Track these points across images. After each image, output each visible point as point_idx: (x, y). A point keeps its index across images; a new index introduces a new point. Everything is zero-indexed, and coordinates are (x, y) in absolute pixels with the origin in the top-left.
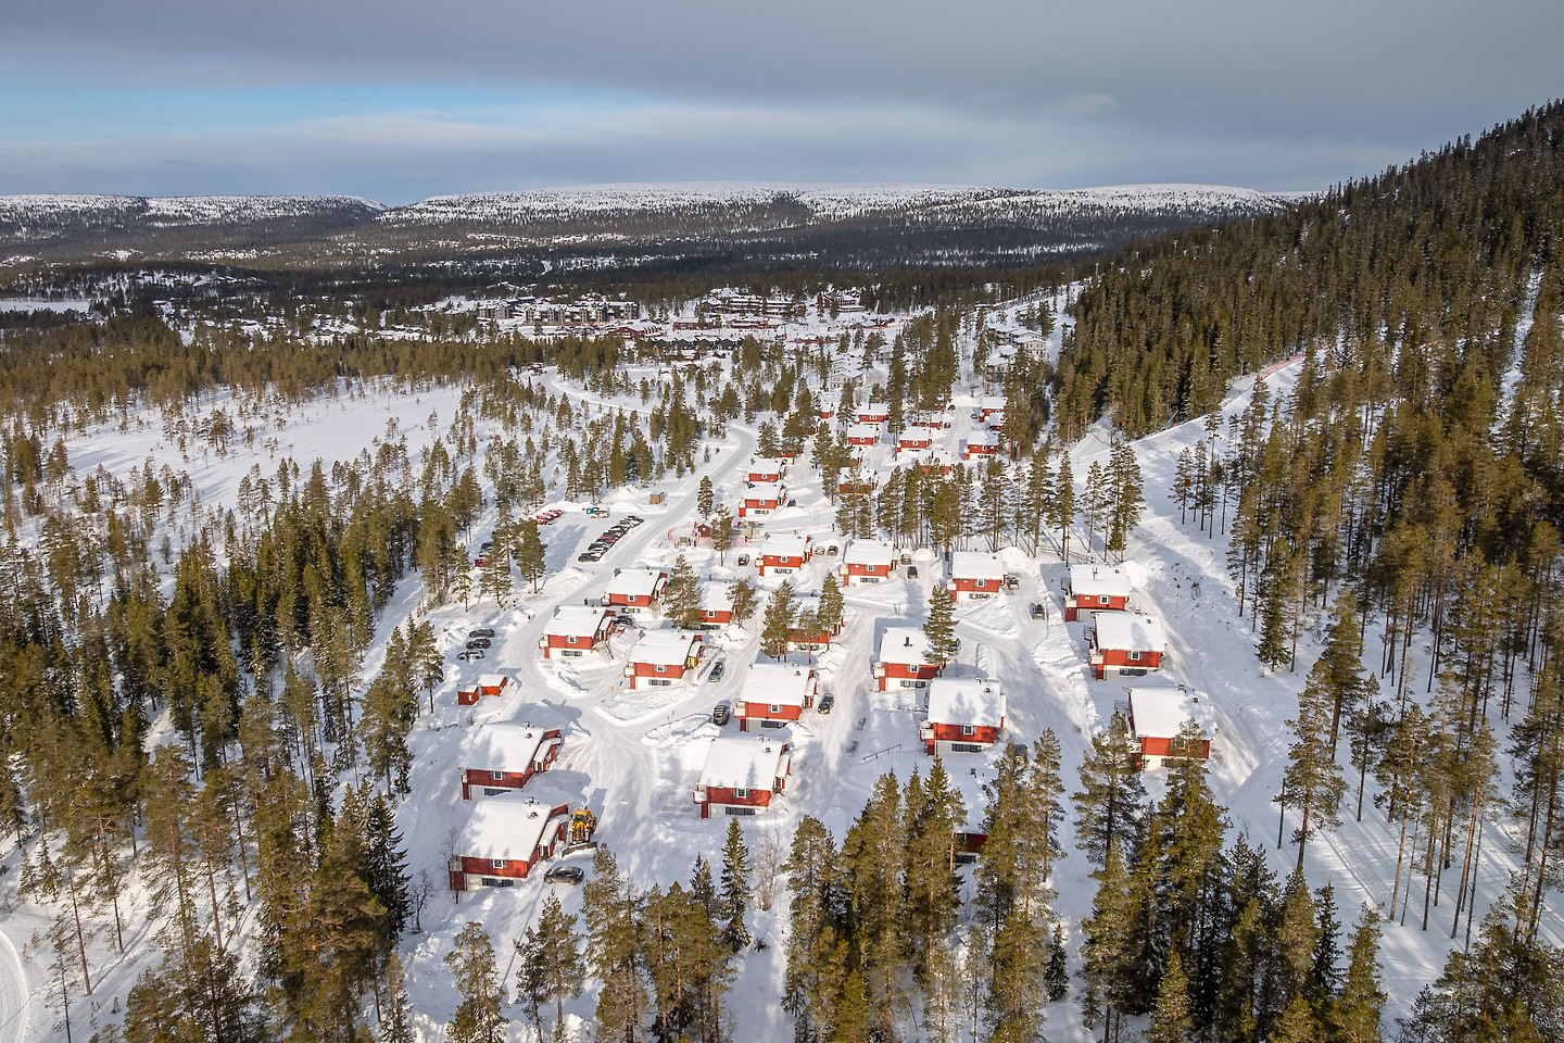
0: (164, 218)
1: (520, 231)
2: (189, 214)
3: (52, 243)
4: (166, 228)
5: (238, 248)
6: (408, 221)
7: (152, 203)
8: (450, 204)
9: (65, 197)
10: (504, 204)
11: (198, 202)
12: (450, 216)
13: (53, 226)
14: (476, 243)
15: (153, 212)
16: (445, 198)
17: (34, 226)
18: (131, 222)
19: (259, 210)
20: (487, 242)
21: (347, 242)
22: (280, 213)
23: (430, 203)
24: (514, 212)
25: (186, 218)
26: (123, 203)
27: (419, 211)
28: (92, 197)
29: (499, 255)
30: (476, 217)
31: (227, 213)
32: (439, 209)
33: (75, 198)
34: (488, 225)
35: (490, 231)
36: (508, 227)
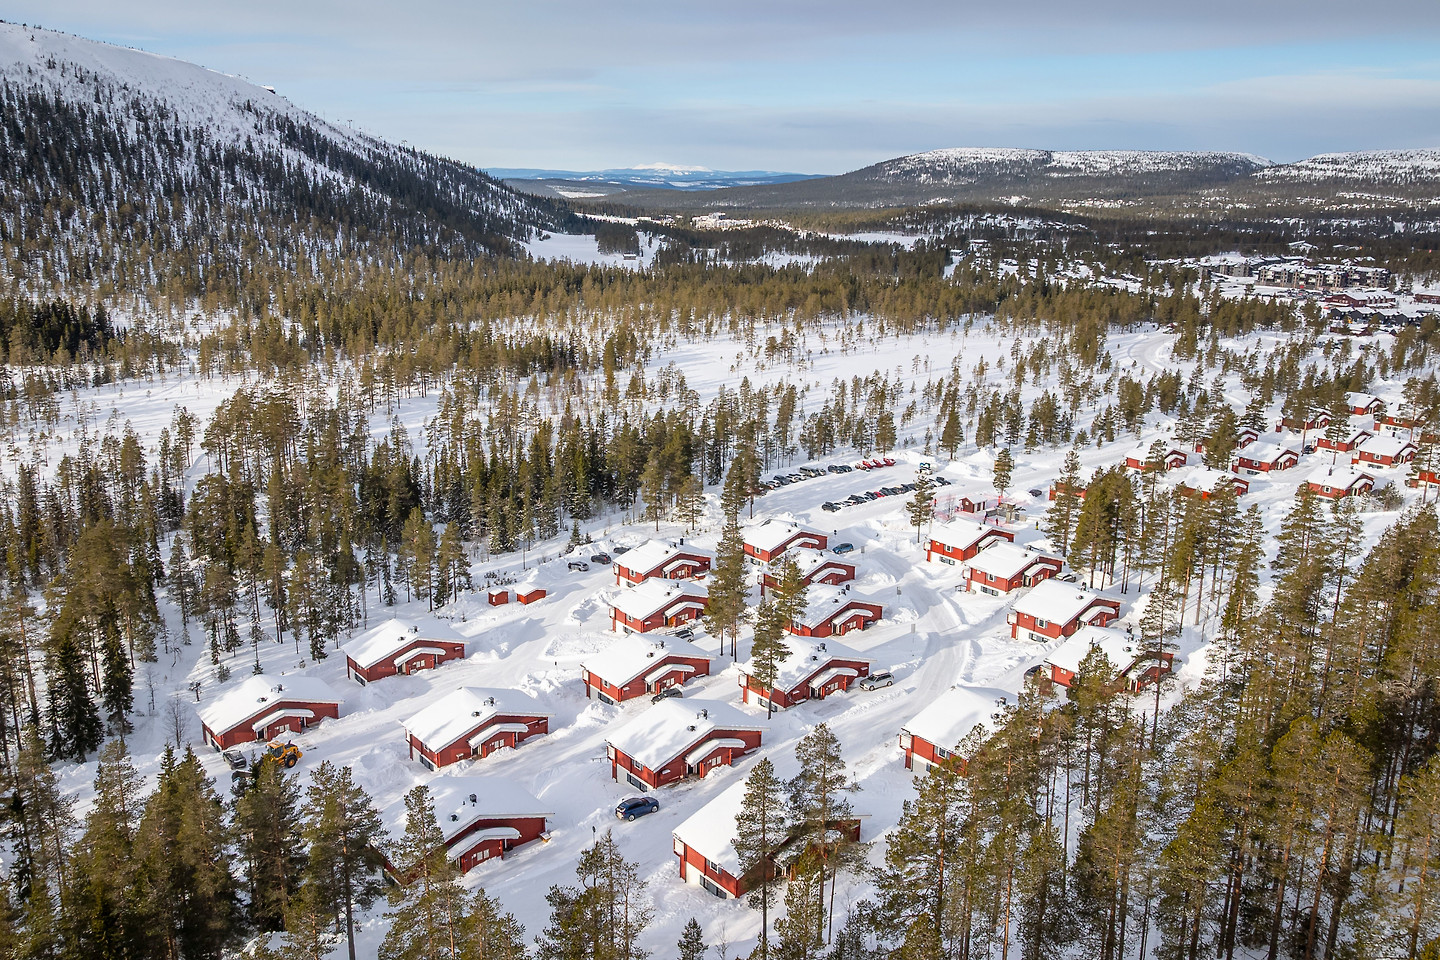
0: (1063, 169)
1: (1399, 190)
2: (1083, 167)
3: (966, 189)
4: (1058, 178)
5: (1107, 198)
6: (1283, 178)
7: (1056, 156)
8: (1335, 162)
9: (988, 150)
10: (1393, 163)
11: (1094, 156)
12: (1329, 173)
13: (971, 174)
14: (1342, 200)
15: (1054, 163)
16: (1320, 156)
17: (958, 173)
18: (1033, 173)
19: (1146, 164)
20: (1351, 201)
21: (1210, 196)
22: (1163, 167)
23: (1314, 161)
24: (1399, 171)
25: (1079, 170)
26: (1032, 155)
27: (1298, 169)
28: (1009, 151)
29: (1352, 214)
30: (1356, 175)
31: (1116, 167)
32: (1319, 166)
33: (995, 150)
34: (1367, 184)
35: (1361, 190)
36: (1387, 185)
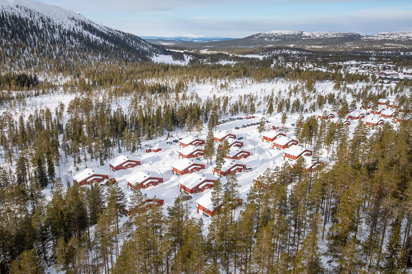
0: (306, 37)
1: (402, 43)
2: (312, 36)
3: (278, 42)
4: (305, 39)
5: (318, 45)
6: (369, 39)
7: (304, 33)
8: (384, 35)
9: (284, 31)
10: (401, 35)
11: (315, 33)
12: (382, 38)
13: (280, 38)
14: (386, 46)
15: (303, 35)
16: (380, 33)
17: (276, 38)
18: (297, 38)
19: (330, 35)
20: (390, 46)
21: (348, 45)
22: (335, 36)
23: (378, 34)
24: (403, 37)
25: (311, 37)
26: (297, 33)
27: (374, 37)
28: (291, 31)
29: (388, 50)
30: (390, 39)
31: (321, 36)
32: (380, 36)
33: (287, 31)
34: (393, 41)
35: (393, 43)
36: (399, 42)
